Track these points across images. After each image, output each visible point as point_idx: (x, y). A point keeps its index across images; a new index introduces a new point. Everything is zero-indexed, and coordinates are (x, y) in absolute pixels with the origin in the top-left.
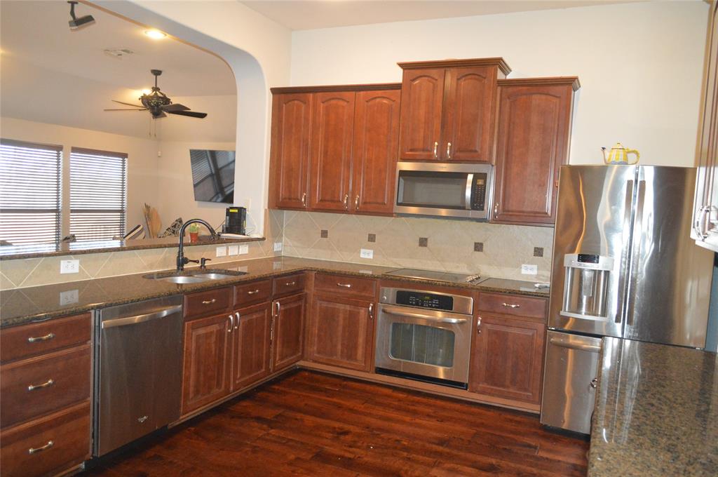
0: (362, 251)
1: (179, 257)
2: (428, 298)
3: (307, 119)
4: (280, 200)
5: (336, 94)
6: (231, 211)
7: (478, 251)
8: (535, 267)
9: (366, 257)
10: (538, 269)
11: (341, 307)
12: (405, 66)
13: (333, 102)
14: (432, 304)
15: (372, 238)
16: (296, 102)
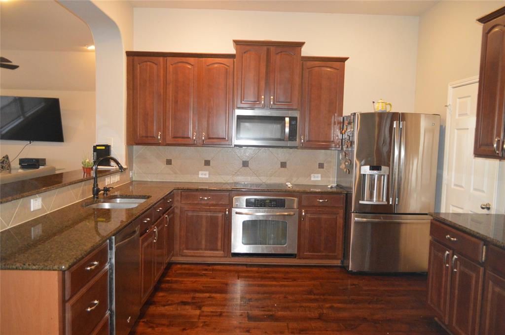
0: (200, 172)
1: (94, 188)
2: (268, 201)
3: (158, 76)
4: (139, 138)
5: (183, 59)
6: (98, 148)
7: (284, 167)
8: (320, 175)
9: (204, 176)
10: (322, 177)
11: (204, 214)
12: (237, 43)
13: (180, 64)
14: (271, 205)
15: (207, 163)
16: (148, 63)
